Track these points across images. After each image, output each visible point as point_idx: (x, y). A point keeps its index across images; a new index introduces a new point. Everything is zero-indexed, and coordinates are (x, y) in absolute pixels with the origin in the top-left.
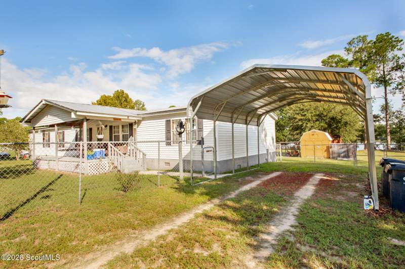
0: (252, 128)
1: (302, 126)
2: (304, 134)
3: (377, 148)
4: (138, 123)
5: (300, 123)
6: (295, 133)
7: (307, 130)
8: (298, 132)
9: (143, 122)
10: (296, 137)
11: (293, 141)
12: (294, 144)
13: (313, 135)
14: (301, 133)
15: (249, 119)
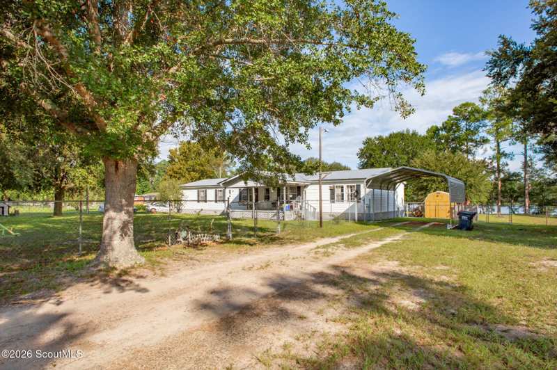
0: (391, 192)
1: (427, 186)
2: (429, 195)
3: (516, 213)
4: (306, 186)
5: (425, 184)
6: (420, 193)
7: (432, 191)
8: (423, 192)
9: (310, 186)
10: (420, 197)
11: (417, 201)
12: (417, 206)
13: (437, 196)
14: (425, 193)
15: (390, 186)
